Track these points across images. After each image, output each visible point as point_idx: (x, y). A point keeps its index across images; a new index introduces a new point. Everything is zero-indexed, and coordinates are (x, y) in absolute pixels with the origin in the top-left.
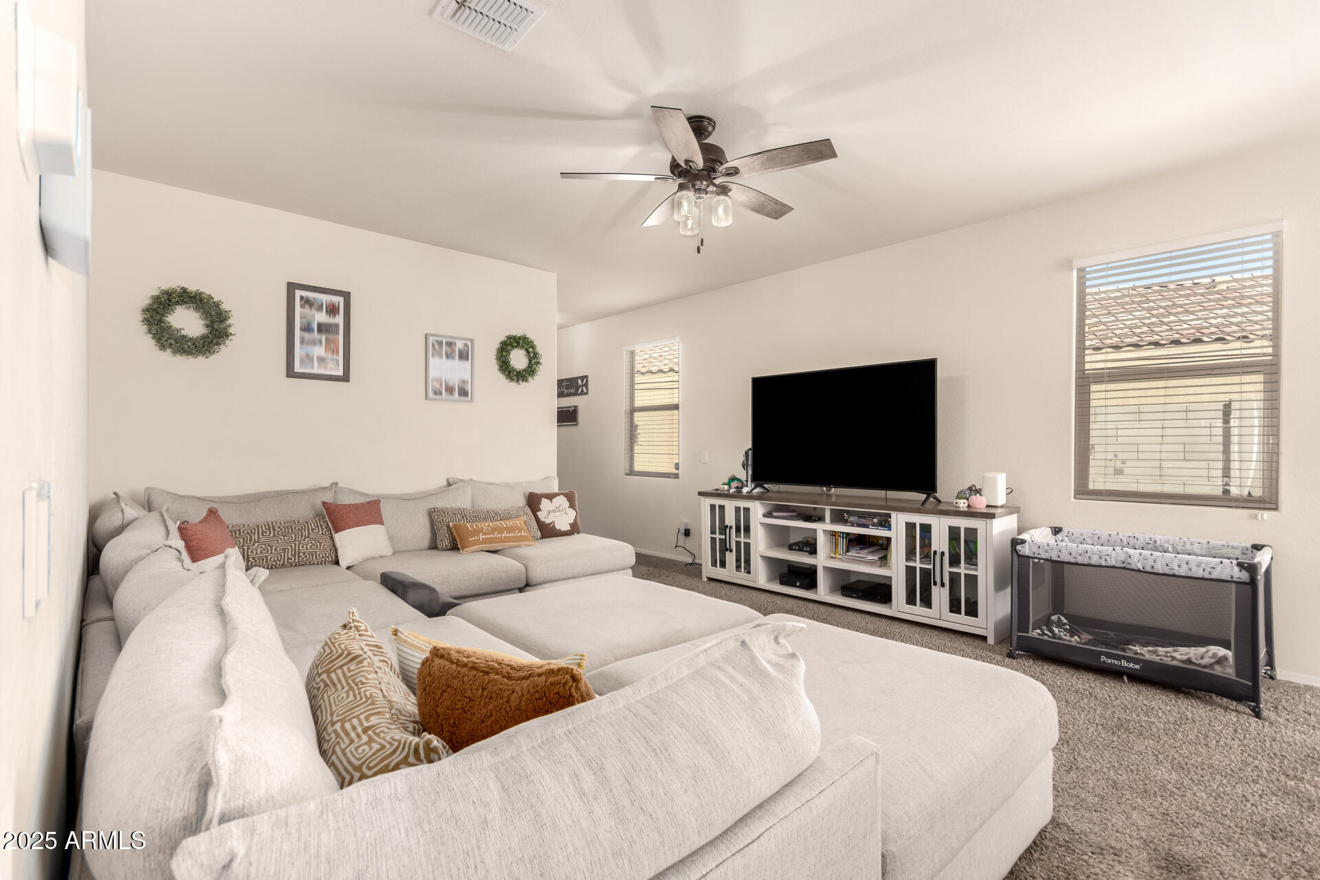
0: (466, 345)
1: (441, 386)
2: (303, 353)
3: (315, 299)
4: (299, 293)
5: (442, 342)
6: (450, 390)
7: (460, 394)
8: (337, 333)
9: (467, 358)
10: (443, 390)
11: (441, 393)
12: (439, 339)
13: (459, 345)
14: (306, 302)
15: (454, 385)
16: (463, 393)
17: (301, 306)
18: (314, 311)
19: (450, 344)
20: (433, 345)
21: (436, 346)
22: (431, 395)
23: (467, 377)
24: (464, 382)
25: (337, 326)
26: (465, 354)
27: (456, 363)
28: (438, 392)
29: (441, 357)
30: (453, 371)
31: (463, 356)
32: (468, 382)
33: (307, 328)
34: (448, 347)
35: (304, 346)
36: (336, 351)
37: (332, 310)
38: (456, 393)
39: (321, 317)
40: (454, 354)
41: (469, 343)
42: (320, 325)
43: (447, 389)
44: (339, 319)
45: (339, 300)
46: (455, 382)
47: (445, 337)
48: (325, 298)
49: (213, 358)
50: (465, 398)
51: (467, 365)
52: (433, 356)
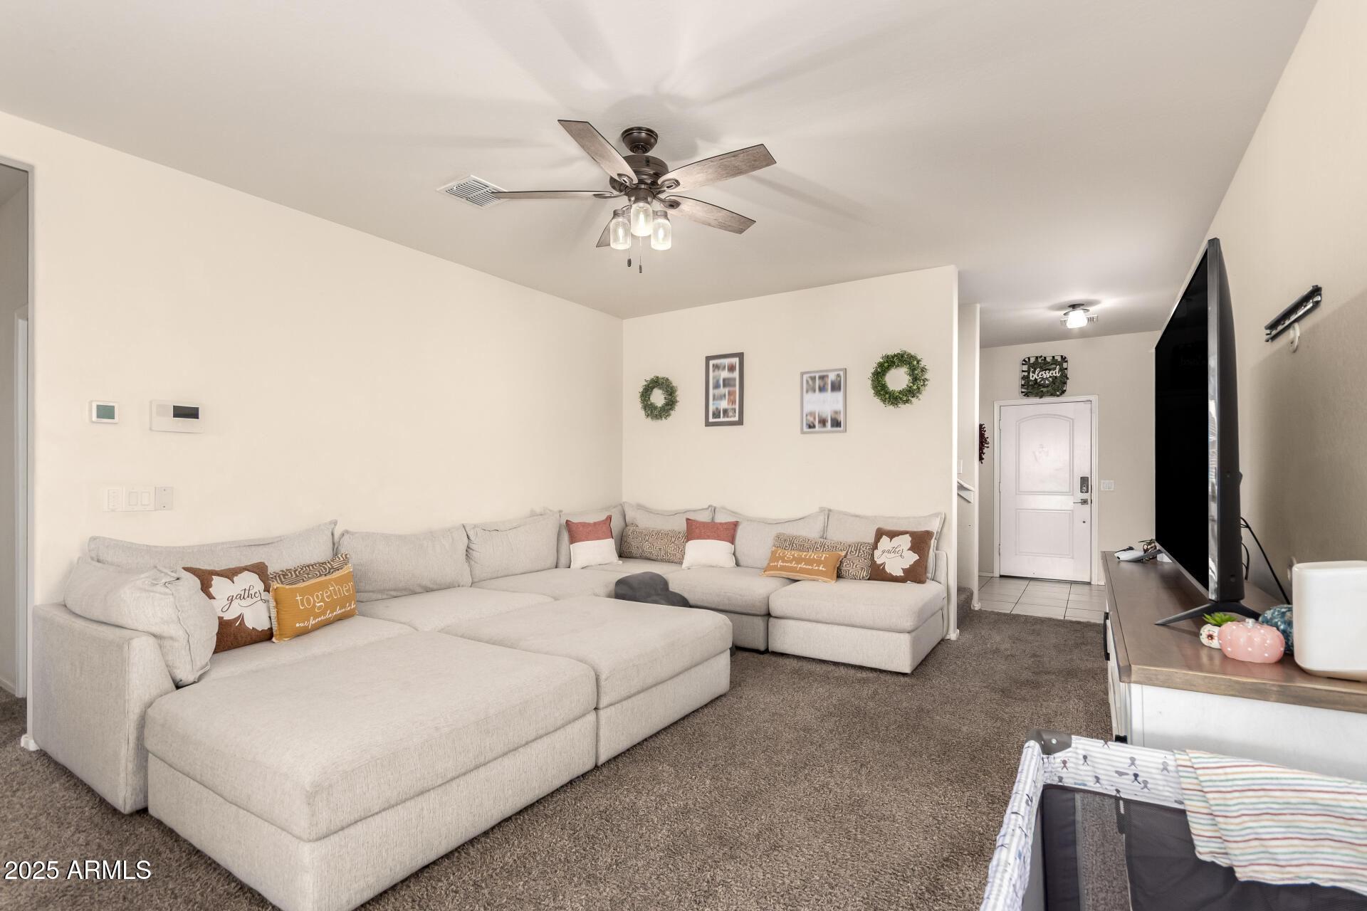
0: (838, 376)
1: (815, 418)
2: (715, 407)
3: (721, 364)
4: (712, 362)
5: (815, 378)
6: (823, 422)
7: (833, 426)
8: (735, 386)
9: (839, 389)
10: (817, 423)
11: (814, 427)
12: (813, 375)
13: (832, 377)
14: (716, 367)
15: (827, 417)
16: (836, 423)
17: (714, 371)
18: (720, 371)
19: (822, 378)
20: (807, 382)
21: (810, 382)
22: (806, 429)
23: (840, 407)
24: (836, 412)
25: (735, 379)
26: (837, 385)
27: (829, 395)
28: (812, 425)
29: (814, 391)
30: (827, 403)
31: (836, 387)
32: (840, 412)
33: (717, 386)
34: (820, 381)
35: (715, 402)
36: (734, 402)
37: (732, 368)
38: (829, 424)
39: (725, 374)
40: (826, 386)
41: (842, 373)
42: (724, 380)
43: (820, 422)
44: (736, 374)
45: (736, 361)
46: (828, 413)
47: (817, 372)
48: (726, 361)
49: (670, 419)
50: (838, 429)
51: (839, 396)
52: (807, 392)
